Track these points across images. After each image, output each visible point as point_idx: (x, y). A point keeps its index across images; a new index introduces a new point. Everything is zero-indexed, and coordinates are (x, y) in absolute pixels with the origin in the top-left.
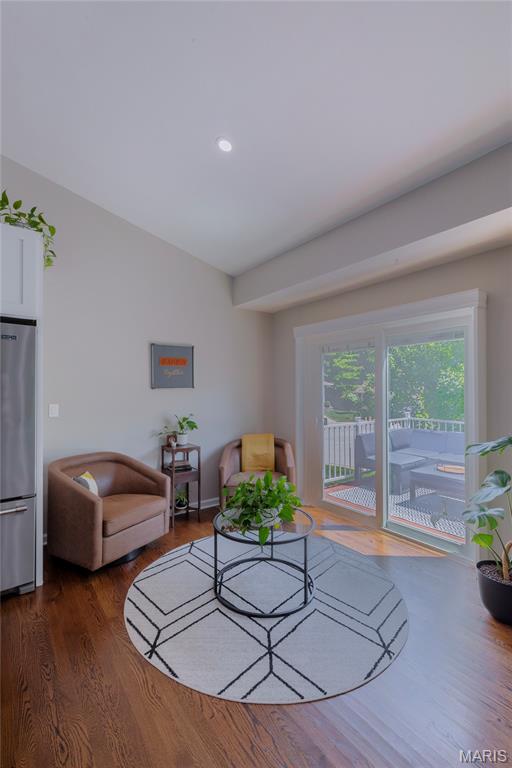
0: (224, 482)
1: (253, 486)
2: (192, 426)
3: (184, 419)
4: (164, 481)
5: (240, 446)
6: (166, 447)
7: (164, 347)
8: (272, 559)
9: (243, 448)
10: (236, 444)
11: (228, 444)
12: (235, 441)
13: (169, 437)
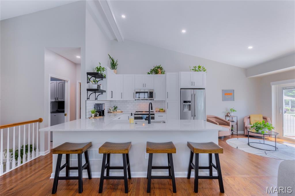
0: (246, 126)
1: (259, 123)
2: (234, 111)
3: (232, 109)
4: (230, 123)
5: (249, 118)
6: (227, 116)
7: (226, 91)
8: (264, 144)
9: (251, 118)
10: (248, 117)
11: (246, 117)
12: (248, 116)
13: (227, 113)
